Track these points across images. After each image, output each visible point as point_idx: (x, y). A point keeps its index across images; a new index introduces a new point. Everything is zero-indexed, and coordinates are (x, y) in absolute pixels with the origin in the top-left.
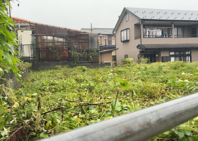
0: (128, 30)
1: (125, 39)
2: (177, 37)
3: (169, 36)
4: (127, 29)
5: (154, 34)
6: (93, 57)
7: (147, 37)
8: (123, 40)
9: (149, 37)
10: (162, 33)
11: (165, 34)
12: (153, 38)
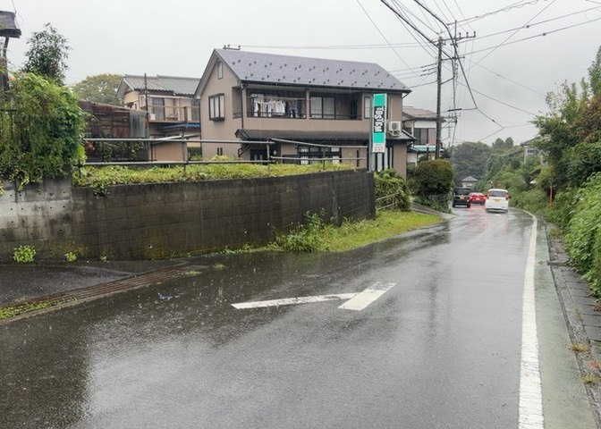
0: (222, 98)
1: (217, 116)
2: (323, 118)
3: (301, 116)
4: (220, 95)
5: (270, 111)
6: (136, 151)
7: (256, 115)
8: (212, 116)
9: (259, 116)
10: (287, 108)
11: (293, 111)
12: (268, 117)
